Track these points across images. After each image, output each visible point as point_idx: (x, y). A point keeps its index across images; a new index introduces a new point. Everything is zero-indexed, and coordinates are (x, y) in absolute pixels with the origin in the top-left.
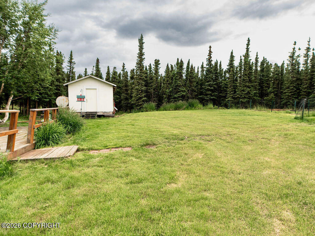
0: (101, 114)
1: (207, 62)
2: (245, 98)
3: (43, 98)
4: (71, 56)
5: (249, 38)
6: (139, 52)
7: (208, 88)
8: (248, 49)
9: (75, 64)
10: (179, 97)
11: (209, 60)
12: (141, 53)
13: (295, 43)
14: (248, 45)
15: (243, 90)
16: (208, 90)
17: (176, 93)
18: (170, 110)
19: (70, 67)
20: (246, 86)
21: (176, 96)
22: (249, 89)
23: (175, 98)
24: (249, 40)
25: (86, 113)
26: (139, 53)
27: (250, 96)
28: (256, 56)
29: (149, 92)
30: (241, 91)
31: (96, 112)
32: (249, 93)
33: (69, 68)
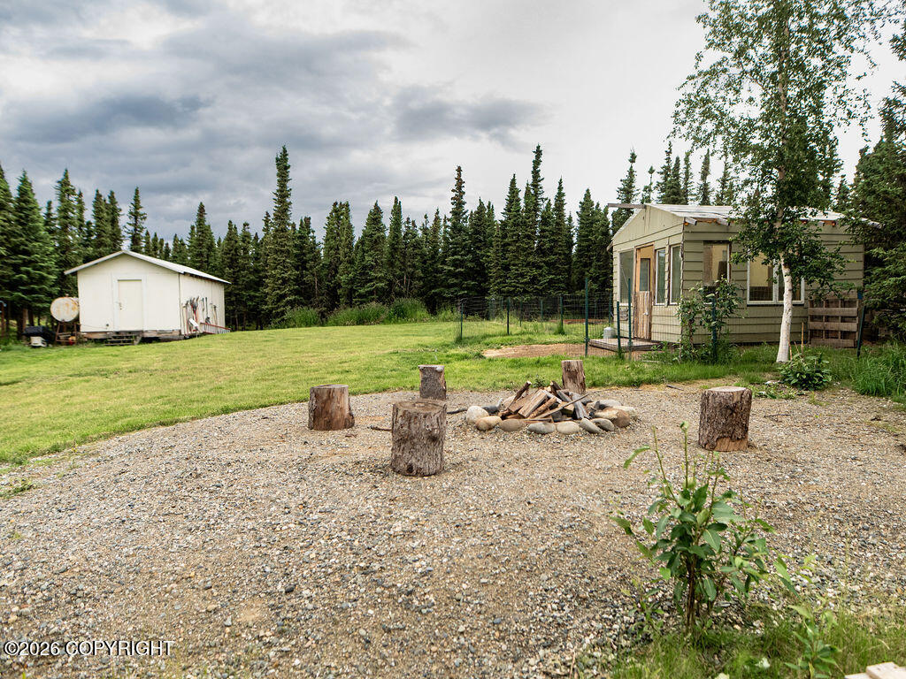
0: (154, 335)
1: (454, 206)
2: (525, 292)
3: (34, 301)
4: (137, 200)
5: (538, 147)
6: (278, 188)
7: (450, 270)
8: (536, 173)
9: (145, 218)
10: (371, 293)
11: (459, 202)
12: (282, 191)
13: (633, 158)
14: (537, 163)
15: (522, 275)
16: (450, 274)
17: (362, 286)
18: (345, 325)
19: (135, 225)
20: (528, 265)
21: (362, 291)
22: (535, 272)
23: (361, 296)
24: (538, 152)
25: (118, 333)
26: (278, 191)
27: (536, 289)
28: (557, 191)
29: (304, 283)
30: (515, 278)
31: (142, 332)
32: (534, 280)
33: (132, 228)
